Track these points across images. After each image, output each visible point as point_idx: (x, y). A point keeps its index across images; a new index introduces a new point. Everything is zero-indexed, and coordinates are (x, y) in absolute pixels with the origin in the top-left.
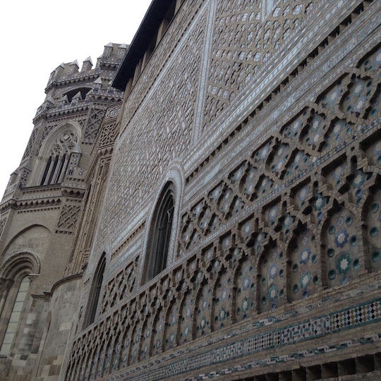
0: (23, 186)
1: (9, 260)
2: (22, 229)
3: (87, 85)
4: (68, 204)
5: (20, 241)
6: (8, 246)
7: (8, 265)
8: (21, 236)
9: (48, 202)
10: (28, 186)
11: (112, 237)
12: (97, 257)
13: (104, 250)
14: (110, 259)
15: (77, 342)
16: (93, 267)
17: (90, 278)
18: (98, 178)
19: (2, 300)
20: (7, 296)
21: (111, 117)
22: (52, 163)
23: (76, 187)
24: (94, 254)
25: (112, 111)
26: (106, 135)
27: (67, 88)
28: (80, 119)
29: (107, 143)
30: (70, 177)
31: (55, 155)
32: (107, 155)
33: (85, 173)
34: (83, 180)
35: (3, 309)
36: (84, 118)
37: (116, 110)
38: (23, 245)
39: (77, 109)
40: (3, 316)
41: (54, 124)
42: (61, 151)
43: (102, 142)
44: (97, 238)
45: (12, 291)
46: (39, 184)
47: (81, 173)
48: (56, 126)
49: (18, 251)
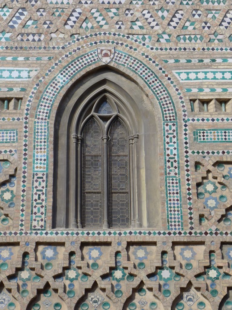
11: (152, 49)
12: (50, 59)
13: (112, 64)
14: (188, 106)
15: (30, 249)
16: (29, 77)
17: (18, 99)
24: (3, 40)
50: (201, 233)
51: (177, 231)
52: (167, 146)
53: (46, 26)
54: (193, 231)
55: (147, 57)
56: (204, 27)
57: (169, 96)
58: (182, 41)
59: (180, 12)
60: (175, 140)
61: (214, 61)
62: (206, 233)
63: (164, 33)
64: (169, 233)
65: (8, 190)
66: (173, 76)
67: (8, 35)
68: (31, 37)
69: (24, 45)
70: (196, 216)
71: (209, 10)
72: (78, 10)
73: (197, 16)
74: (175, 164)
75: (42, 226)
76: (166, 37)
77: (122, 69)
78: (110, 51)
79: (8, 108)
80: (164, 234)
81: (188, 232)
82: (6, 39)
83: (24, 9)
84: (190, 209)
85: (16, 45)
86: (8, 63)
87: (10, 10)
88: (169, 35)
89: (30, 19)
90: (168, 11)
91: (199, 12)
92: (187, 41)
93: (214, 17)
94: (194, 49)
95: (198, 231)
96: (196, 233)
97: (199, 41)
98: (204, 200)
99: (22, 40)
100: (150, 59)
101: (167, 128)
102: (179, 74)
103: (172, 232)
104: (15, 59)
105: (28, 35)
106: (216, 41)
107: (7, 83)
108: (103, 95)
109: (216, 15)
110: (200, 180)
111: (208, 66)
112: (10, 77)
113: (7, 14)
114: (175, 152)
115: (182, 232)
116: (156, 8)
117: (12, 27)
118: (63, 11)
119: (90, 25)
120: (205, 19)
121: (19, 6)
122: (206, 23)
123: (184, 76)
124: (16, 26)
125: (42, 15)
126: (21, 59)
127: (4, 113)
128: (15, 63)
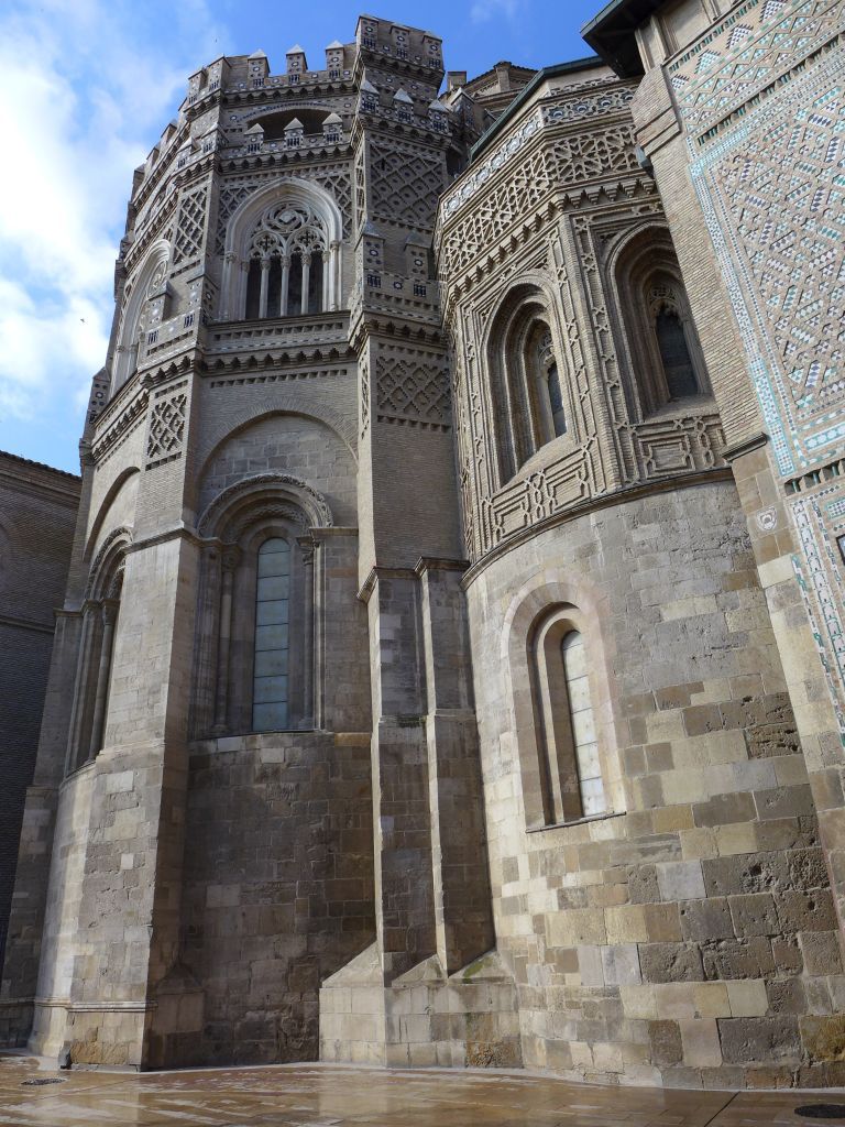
2: (239, 423)
4: (387, 354)
6: (207, 465)
8: (237, 441)
10: (220, 320)
18: (583, 259)
19: (227, 598)
20: (233, 587)
21: (560, 124)
22: (264, 274)
23: (398, 316)
24: (806, 405)
25: (557, 109)
26: (566, 161)
27: (255, 109)
28: (322, 175)
29: (577, 177)
30: (376, 290)
31: (265, 256)
32: (589, 208)
33: (409, 285)
34: (408, 302)
35: (232, 619)
36: (332, 173)
37: (569, 107)
38: (252, 462)
39: (306, 153)
40: (238, 637)
41: (246, 184)
42: (279, 249)
43: (561, 175)
44: (776, 370)
45: (246, 576)
46: (244, 319)
47: (398, 286)
48: (254, 188)
49: (240, 477)
67: (809, 398)
68: (835, 388)
69: (830, 400)
79: (838, 474)
82: (809, 402)
83: (816, 362)
85: (822, 403)
86: (820, 426)
87: (802, 370)
89: (827, 368)
99: (827, 395)
104: (826, 419)
105: (831, 386)
107: (826, 448)
112: (828, 440)
113: (800, 376)
117: (810, 386)
121: (809, 361)
124: (814, 384)
125: (838, 358)
126: (832, 415)
127: (836, 481)
128: (828, 423)
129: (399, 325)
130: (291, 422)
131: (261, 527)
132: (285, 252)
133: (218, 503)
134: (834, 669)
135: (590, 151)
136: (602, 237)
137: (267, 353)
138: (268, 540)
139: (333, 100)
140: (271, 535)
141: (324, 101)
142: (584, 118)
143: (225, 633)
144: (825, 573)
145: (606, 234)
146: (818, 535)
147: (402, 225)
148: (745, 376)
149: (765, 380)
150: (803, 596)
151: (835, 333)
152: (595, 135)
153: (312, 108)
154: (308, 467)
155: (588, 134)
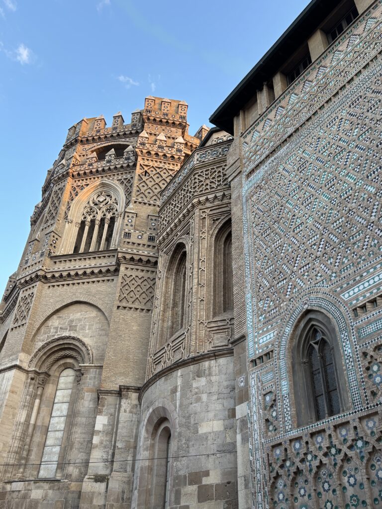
0: (53, 254)
1: (43, 347)
2: (58, 308)
3: (122, 142)
4: (129, 273)
5: (55, 322)
6: (39, 329)
7: (41, 354)
8: (55, 317)
9: (93, 273)
10: (58, 254)
11: (327, 287)
12: (281, 320)
13: (309, 308)
14: (352, 315)
15: (287, 446)
16: (274, 336)
17: (272, 351)
18: (201, 232)
19: (37, 401)
20: (41, 396)
21: (203, 162)
22: (87, 228)
23: (137, 253)
24: (262, 320)
25: (203, 154)
26: (202, 181)
27: (95, 144)
28: (120, 178)
29: (205, 190)
30: (128, 240)
31: (89, 219)
32: (208, 205)
33: (146, 236)
34: (144, 245)
35: (38, 413)
36: (125, 177)
37: (209, 153)
38: (61, 328)
39: (114, 167)
40: (39, 423)
41: (84, 183)
42: (96, 215)
43: (198, 189)
44: (255, 299)
45: (50, 389)
46: (72, 252)
47: (140, 237)
48: (87, 185)
49: (54, 336)
50: (374, 406)
51: (360, 409)
52: (345, 349)
53: (278, 302)
54: (369, 406)
55: (325, 293)
56: (353, 257)
57: (341, 313)
58: (343, 272)
59: (339, 254)
60: (348, 342)
61: (362, 276)
62: (377, 405)
63: (333, 273)
64: (355, 412)
65: (274, 410)
66: (341, 298)
67: (263, 316)
68: (273, 312)
69: (270, 318)
70: (369, 393)
71: (355, 243)
72: (290, 284)
73: (349, 252)
74: (351, 360)
75: (290, 429)
76: (334, 275)
77: (314, 308)
78: (307, 300)
80: (353, 413)
81: (366, 407)
82: (263, 318)
83: (268, 297)
84: (364, 389)
85: (267, 319)
86: (265, 332)
87: (263, 301)
88: (335, 273)
89: (271, 301)
90: (333, 258)
91: (350, 248)
92: (346, 271)
93: (358, 246)
94: (350, 274)
95: (372, 405)
96: (371, 407)
97: (352, 267)
98: (373, 379)
99: (269, 315)
100: (327, 294)
101: (342, 336)
102: (344, 295)
103: (357, 411)
104: (267, 328)
105: (271, 311)
106: (362, 262)
108: (313, 328)
109: (359, 244)
110: (367, 365)
111: (360, 281)
112: (267, 340)
113: (262, 304)
114: (350, 351)
115: (363, 408)
116: (326, 259)
117: (265, 310)
118: (284, 288)
119: (297, 289)
120: (353, 251)
121: (266, 296)
122: (354, 253)
123: (347, 295)
124: (266, 308)
126: (269, 327)
128: (268, 331)
129: (136, 258)
130: (83, 307)
131: (62, 362)
132: (99, 217)
133: (39, 350)
134: (254, 471)
135: (213, 176)
136: (214, 220)
137: (76, 271)
138: (65, 369)
139: (132, 138)
140: (67, 367)
141: (127, 139)
142: (215, 159)
143: (32, 421)
144: (257, 414)
145: (215, 218)
146: (258, 393)
147: (150, 205)
148: (244, 301)
149: (250, 304)
150: (249, 426)
151: (276, 282)
152: (217, 167)
153: (122, 143)
154: (87, 331)
155: (215, 167)
